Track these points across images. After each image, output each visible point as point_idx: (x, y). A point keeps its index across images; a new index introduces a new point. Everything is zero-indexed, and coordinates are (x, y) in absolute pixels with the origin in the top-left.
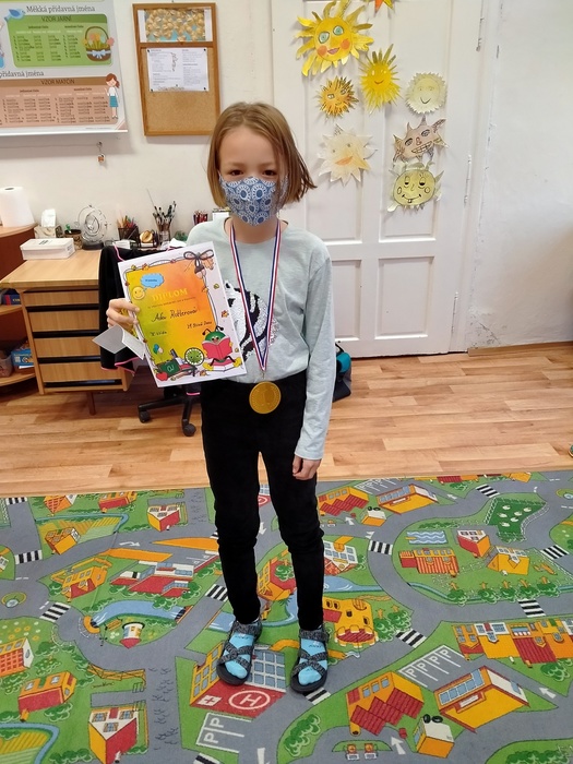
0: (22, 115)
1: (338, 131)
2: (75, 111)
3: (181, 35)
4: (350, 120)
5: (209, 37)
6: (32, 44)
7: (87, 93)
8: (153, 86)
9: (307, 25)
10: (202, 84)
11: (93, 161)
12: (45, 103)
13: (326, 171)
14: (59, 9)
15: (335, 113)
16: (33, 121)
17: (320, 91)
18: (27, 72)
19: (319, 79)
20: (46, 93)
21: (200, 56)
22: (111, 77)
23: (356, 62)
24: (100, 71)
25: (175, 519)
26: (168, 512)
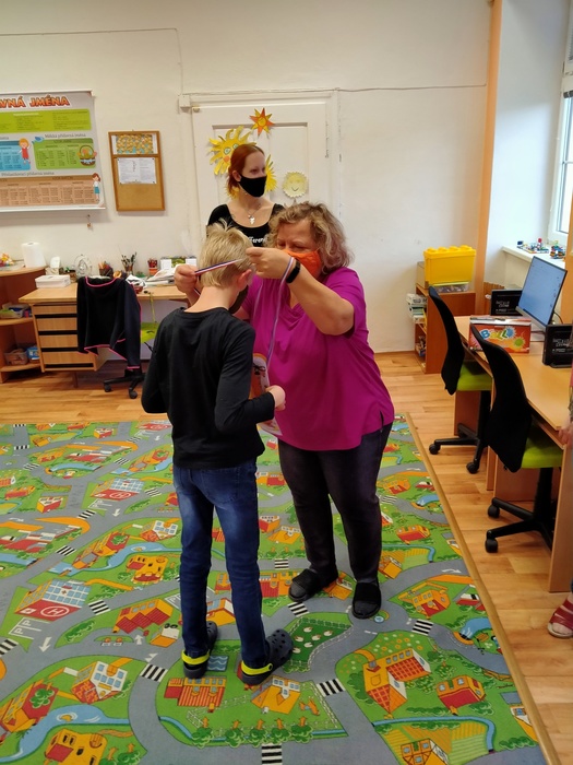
0: (41, 198)
2: (73, 196)
3: (138, 150)
6: (48, 155)
7: (80, 185)
8: (121, 181)
9: (216, 143)
10: (153, 180)
11: (83, 227)
12: (55, 191)
14: (64, 136)
16: (47, 202)
18: (44, 172)
20: (55, 184)
21: (151, 163)
22: (95, 175)
24: (88, 171)
25: (109, 434)
26: (106, 431)
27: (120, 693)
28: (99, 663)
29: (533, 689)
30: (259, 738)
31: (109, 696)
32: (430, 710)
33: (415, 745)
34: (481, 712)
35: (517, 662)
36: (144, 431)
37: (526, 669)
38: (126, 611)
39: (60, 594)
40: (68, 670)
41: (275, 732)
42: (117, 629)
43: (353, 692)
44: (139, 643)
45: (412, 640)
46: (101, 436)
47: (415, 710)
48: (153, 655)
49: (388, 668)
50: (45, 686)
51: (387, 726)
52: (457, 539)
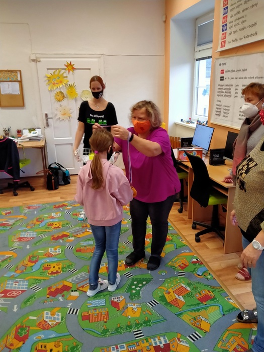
1: (61, 106)
3: (10, 78)
4: (64, 102)
5: (19, 79)
9: (49, 76)
10: (18, 92)
13: (59, 117)
15: (60, 101)
17: (55, 95)
19: (54, 91)
21: (17, 84)
23: (64, 87)
25: (10, 213)
26: (8, 212)
27: (61, 322)
28: (45, 312)
29: (231, 290)
30: (131, 328)
31: (56, 325)
32: (196, 305)
33: (195, 319)
34: (215, 302)
35: (222, 281)
36: (27, 210)
37: (226, 283)
38: (50, 288)
39: (14, 285)
40: (31, 318)
41: (136, 325)
42: (48, 296)
43: (163, 303)
44: (61, 300)
45: (179, 280)
46: (6, 214)
47: (190, 306)
48: (70, 304)
49: (173, 292)
50: (23, 326)
51: (181, 314)
52: (183, 239)
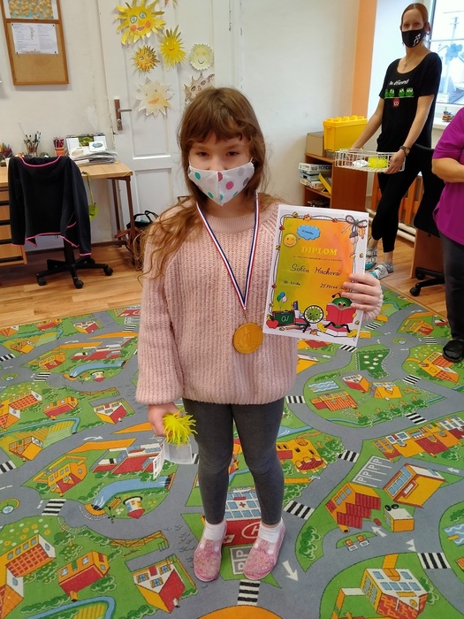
4: (155, 73)
5: (56, 17)
8: (18, 50)
9: (122, 11)
10: (53, 49)
13: (143, 108)
15: (145, 69)
17: (135, 56)
19: (133, 47)
21: (51, 30)
23: (156, 36)
28: (370, 571)
31: (423, 603)
38: (331, 506)
39: (241, 508)
40: (348, 592)
42: (344, 528)
44: (383, 535)
46: (88, 331)
48: (411, 542)
